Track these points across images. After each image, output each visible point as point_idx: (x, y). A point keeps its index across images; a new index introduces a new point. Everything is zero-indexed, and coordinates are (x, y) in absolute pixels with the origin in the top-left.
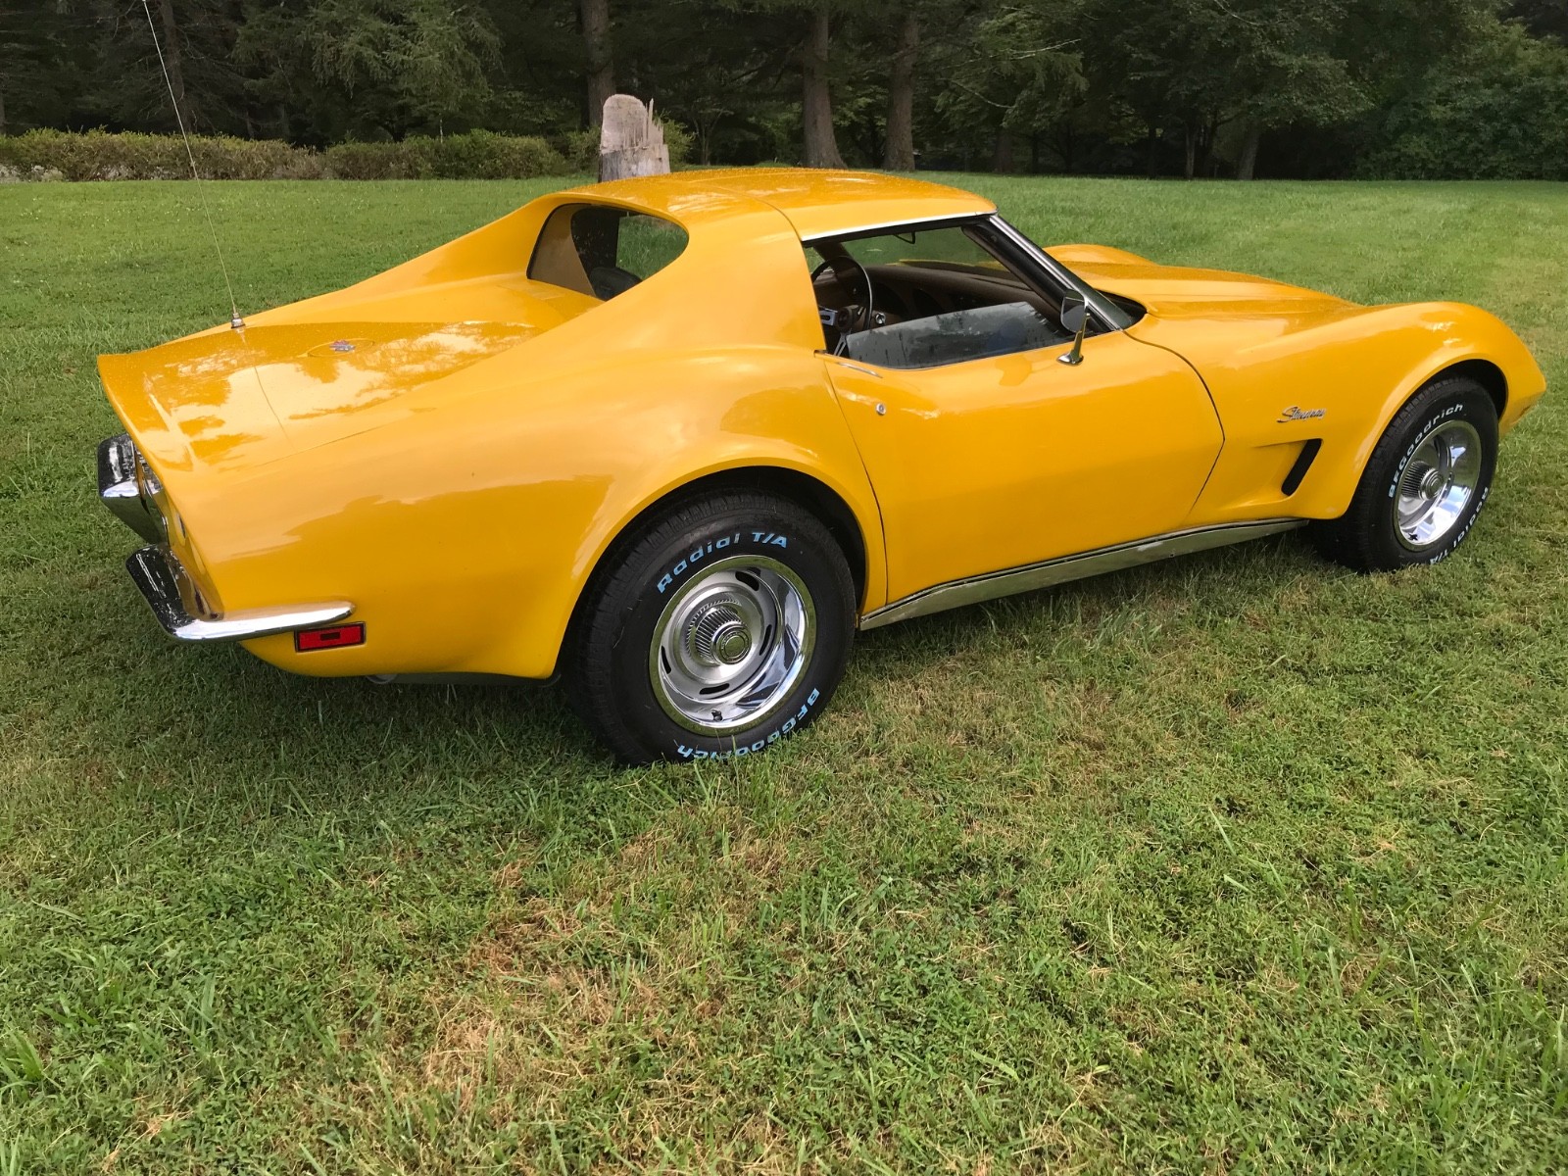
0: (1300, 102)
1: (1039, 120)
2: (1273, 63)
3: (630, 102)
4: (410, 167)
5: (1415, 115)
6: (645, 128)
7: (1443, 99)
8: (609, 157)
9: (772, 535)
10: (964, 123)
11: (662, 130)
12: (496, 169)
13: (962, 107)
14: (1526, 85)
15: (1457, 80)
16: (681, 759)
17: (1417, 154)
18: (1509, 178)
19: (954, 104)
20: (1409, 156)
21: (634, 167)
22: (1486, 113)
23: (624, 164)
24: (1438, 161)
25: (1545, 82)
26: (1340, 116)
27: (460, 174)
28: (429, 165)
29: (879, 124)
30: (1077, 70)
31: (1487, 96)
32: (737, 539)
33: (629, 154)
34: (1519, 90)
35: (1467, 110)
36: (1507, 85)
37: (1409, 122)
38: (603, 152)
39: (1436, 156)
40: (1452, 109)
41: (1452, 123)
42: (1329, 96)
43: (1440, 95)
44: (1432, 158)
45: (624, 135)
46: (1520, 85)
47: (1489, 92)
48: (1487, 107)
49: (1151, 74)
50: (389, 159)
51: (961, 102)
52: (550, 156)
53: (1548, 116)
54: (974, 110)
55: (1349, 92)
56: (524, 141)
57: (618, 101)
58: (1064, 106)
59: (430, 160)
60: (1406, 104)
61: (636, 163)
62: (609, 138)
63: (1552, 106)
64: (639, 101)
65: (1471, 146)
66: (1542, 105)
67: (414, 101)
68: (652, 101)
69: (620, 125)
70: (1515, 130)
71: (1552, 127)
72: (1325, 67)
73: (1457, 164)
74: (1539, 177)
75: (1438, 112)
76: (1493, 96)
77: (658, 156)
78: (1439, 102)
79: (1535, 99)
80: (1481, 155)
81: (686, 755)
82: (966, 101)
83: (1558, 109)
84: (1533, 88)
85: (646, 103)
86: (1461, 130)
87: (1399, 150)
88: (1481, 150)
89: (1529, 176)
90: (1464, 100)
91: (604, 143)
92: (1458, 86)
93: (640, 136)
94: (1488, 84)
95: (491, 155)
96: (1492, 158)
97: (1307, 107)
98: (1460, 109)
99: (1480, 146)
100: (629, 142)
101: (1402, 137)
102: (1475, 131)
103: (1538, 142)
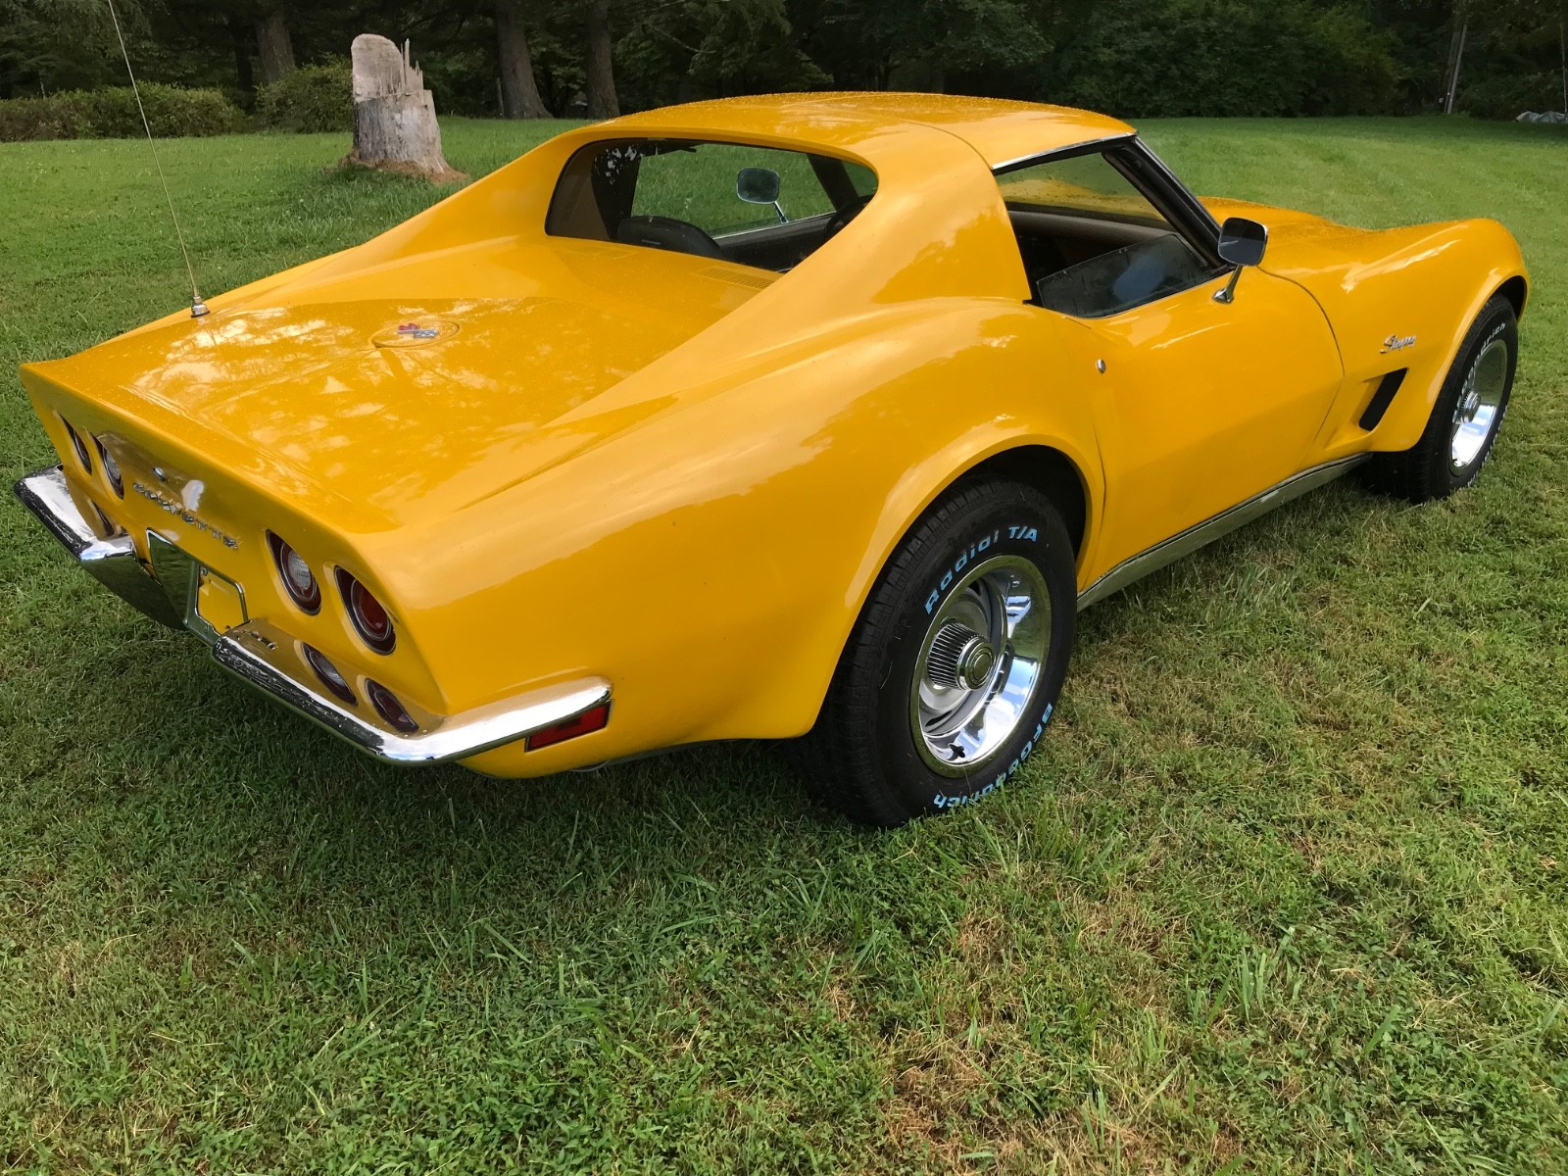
0: (989, 45)
1: (727, 66)
2: (960, 7)
3: (381, 44)
4: (64, 127)
5: (1085, 58)
6: (402, 72)
7: (1108, 43)
8: (366, 105)
9: (1025, 528)
10: (646, 70)
11: (421, 73)
12: (171, 126)
13: (642, 54)
14: (1179, 27)
15: (1118, 24)
16: (936, 811)
17: (1091, 95)
18: (1172, 116)
19: (634, 52)
20: (1083, 97)
21: (397, 116)
22: (1145, 54)
23: (386, 114)
24: (1109, 101)
25: (1196, 24)
26: (1025, 59)
27: (126, 132)
28: (89, 124)
29: (555, 73)
30: (782, 15)
31: (1146, 39)
32: (996, 538)
33: (390, 101)
34: (1174, 33)
35: (1130, 53)
36: (1163, 27)
37: (1080, 64)
38: (358, 100)
39: (1107, 97)
40: (1117, 52)
41: (1118, 65)
42: (1013, 39)
43: (1105, 38)
44: (1104, 99)
45: (379, 80)
46: (1174, 28)
47: (1147, 34)
48: (1147, 49)
49: (844, 17)
50: (38, 118)
51: (642, 49)
52: (229, 111)
53: (1202, 56)
54: (655, 57)
55: (1030, 36)
56: (198, 95)
57: (367, 41)
58: (750, 51)
59: (89, 117)
60: (1075, 47)
61: (400, 112)
62: (363, 85)
63: (1204, 47)
64: (389, 41)
65: (1138, 86)
66: (1195, 46)
67: (20, 55)
68: (407, 42)
69: (373, 70)
70: (1174, 71)
71: (1206, 67)
72: (1005, 11)
73: (1126, 104)
74: (1199, 115)
75: (1106, 55)
76: (1152, 38)
77: (423, 103)
78: (1105, 45)
79: (1188, 40)
80: (1145, 95)
81: (941, 805)
82: (646, 48)
83: (1210, 49)
84: (1186, 29)
85: (399, 44)
86: (1126, 72)
87: (1074, 92)
88: (1146, 91)
89: (1188, 113)
90: (1127, 44)
91: (357, 90)
92: (1120, 30)
93: (397, 81)
94: (1146, 27)
95: (163, 110)
96: (1155, 98)
97: (995, 50)
98: (1124, 52)
99: (1145, 87)
100: (386, 89)
101: (1076, 78)
102: (1139, 73)
103: (1194, 81)
